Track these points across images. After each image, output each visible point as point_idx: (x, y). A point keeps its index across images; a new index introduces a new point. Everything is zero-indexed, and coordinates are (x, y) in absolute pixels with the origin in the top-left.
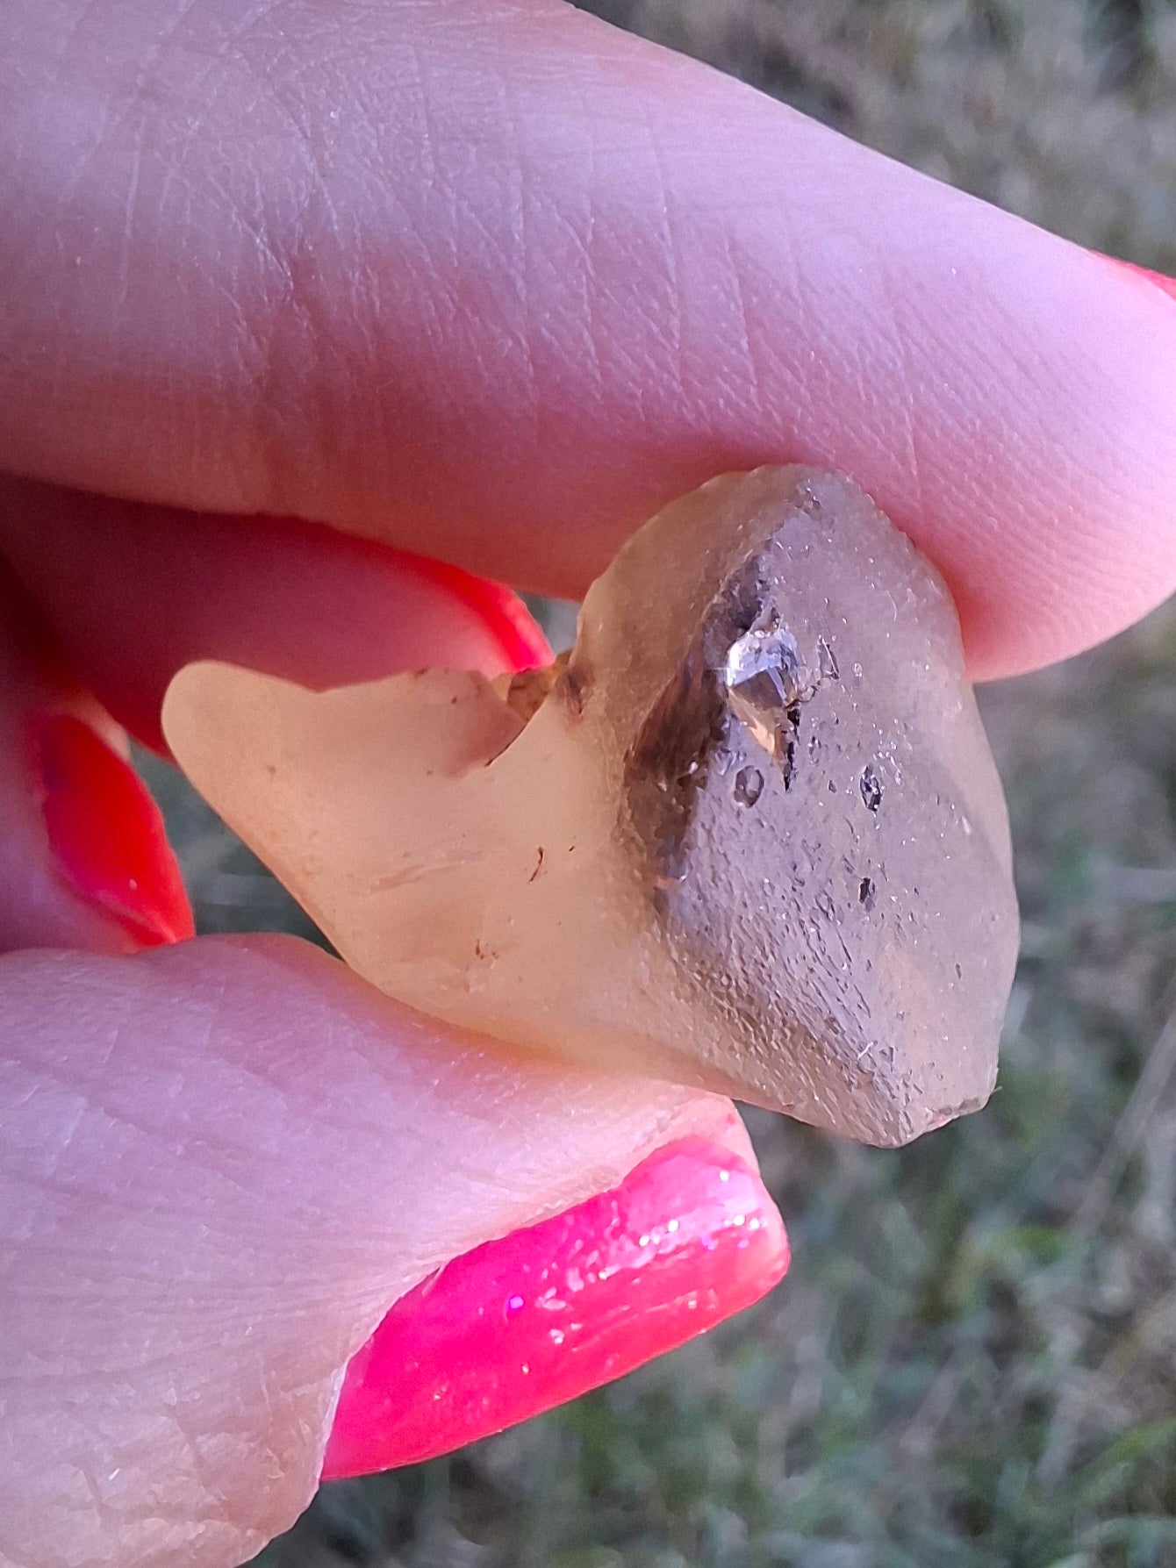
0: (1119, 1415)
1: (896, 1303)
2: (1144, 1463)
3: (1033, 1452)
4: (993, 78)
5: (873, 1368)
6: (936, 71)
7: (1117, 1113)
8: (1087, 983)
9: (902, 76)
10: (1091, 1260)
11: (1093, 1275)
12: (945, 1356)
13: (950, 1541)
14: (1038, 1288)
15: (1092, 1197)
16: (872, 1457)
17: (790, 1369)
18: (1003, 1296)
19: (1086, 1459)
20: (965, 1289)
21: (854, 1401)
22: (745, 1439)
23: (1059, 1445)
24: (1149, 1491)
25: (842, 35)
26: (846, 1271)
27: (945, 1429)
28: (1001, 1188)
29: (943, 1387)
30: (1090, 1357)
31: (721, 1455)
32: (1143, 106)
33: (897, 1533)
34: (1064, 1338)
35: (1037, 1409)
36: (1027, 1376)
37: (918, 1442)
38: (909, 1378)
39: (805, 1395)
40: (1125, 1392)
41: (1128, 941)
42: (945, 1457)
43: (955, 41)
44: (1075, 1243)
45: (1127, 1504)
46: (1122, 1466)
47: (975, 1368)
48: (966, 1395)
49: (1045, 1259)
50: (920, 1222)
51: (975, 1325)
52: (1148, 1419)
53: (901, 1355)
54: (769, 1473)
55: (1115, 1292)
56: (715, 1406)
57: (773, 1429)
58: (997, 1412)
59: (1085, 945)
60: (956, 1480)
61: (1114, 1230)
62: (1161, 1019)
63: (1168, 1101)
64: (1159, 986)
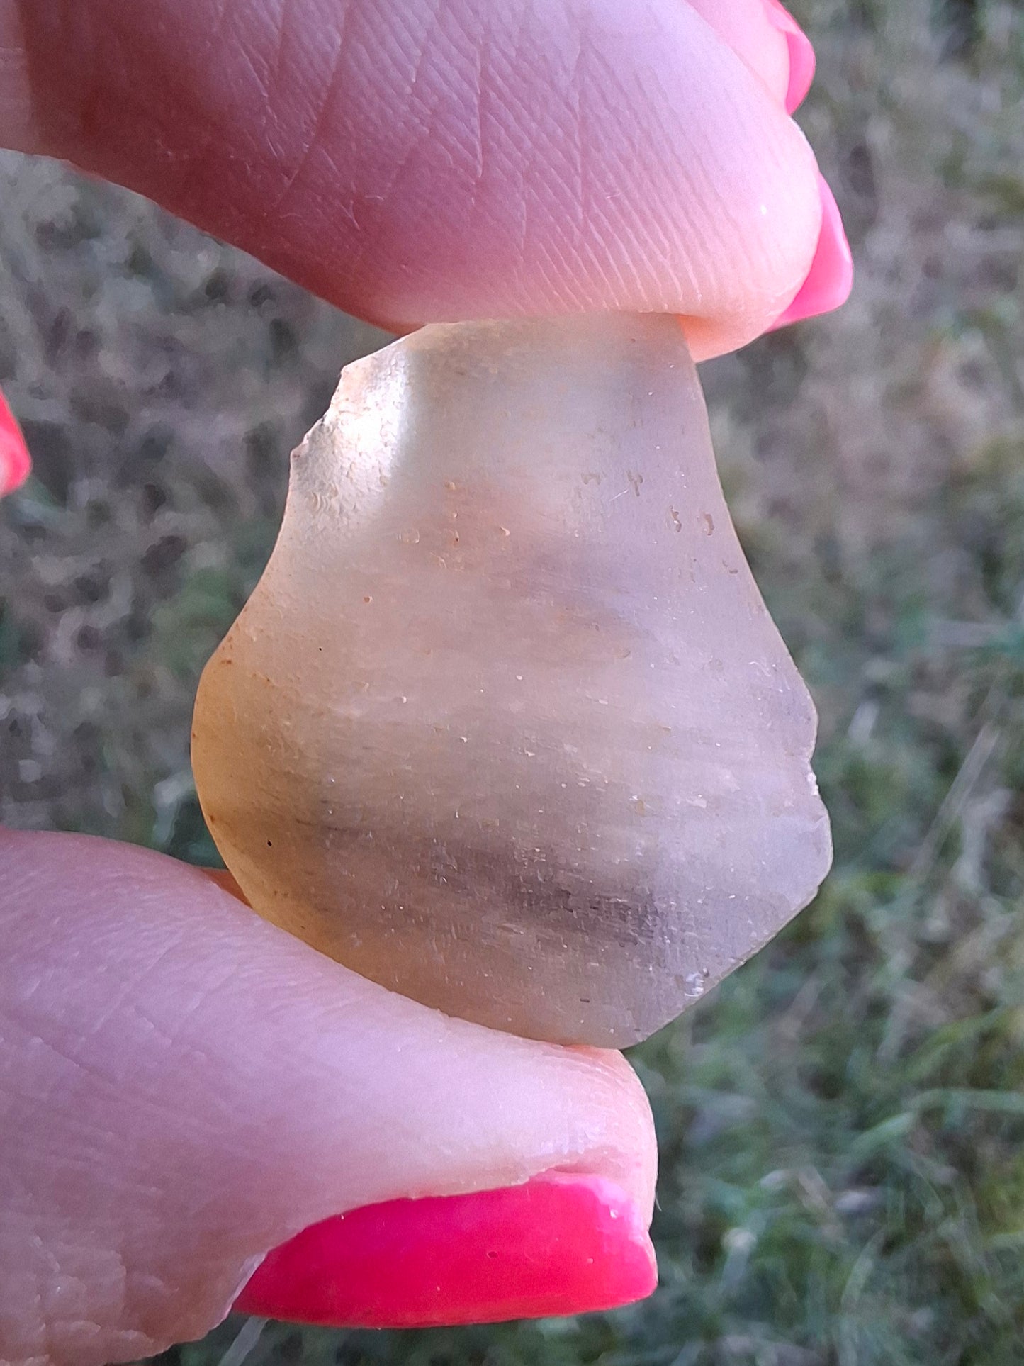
0: (937, 1016)
2: (955, 1049)
3: (875, 1041)
4: (864, 50)
7: (942, 796)
8: (921, 704)
10: (920, 902)
11: (921, 914)
12: (811, 967)
13: (809, 1101)
14: (880, 920)
15: (922, 857)
16: (758, 1037)
18: (855, 925)
19: (912, 1046)
20: (827, 917)
21: (744, 997)
23: (893, 1032)
24: (959, 1071)
27: (808, 1021)
29: (809, 991)
30: (917, 973)
32: (975, 71)
33: (774, 1091)
34: (898, 960)
35: (878, 1008)
36: (872, 984)
37: (790, 1027)
38: (784, 981)
40: (943, 999)
41: (952, 673)
42: (809, 1040)
44: (907, 887)
45: (943, 1079)
46: (940, 1050)
47: (834, 976)
48: (825, 997)
49: (884, 899)
51: (835, 945)
52: (958, 1019)
53: (779, 965)
54: (680, 1042)
55: (937, 924)
58: (848, 1009)
59: (921, 677)
60: (815, 1057)
61: (935, 884)
62: (975, 732)
63: (979, 791)
64: (975, 708)
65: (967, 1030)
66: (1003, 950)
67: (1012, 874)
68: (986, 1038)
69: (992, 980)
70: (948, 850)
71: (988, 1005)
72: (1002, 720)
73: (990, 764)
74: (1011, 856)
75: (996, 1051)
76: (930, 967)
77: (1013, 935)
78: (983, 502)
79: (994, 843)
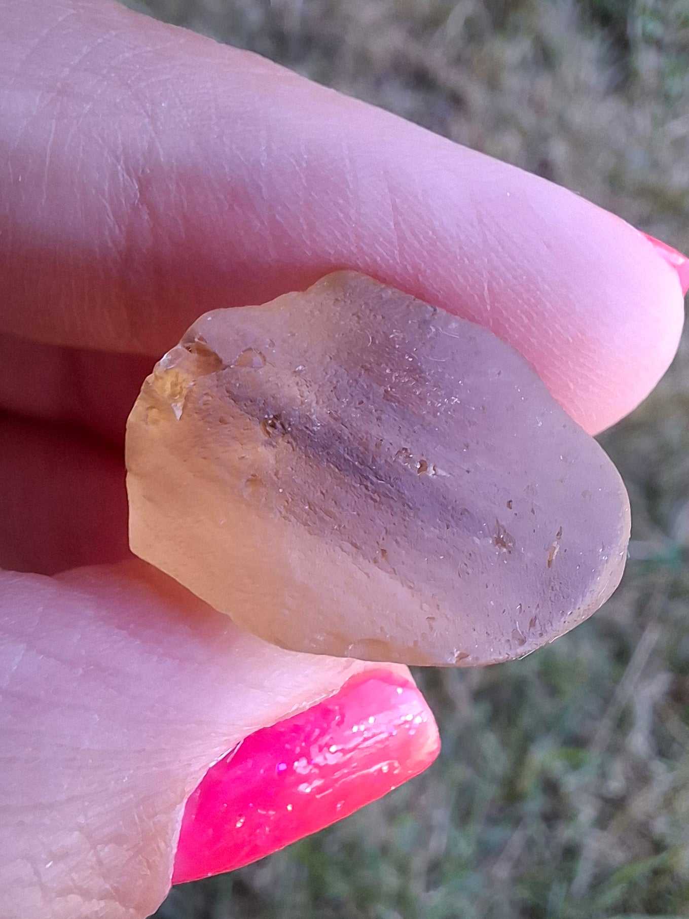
0: (618, 856)
1: (488, 792)
2: (633, 884)
3: (568, 877)
4: (544, 86)
5: (476, 828)
6: (513, 82)
7: (616, 681)
9: (493, 83)
10: (602, 766)
11: (603, 775)
12: (517, 821)
14: (571, 783)
15: (603, 729)
16: (475, 880)
17: (429, 828)
18: (551, 787)
19: (599, 881)
20: (529, 783)
21: (465, 848)
22: (403, 869)
23: (584, 873)
24: (635, 900)
25: (459, 61)
26: (460, 772)
27: (517, 864)
28: (548, 726)
29: (516, 839)
30: (602, 822)
31: (389, 879)
32: (631, 101)
34: (587, 812)
35: (571, 852)
36: (565, 833)
37: (502, 871)
38: (497, 834)
39: (437, 843)
40: (622, 842)
42: (517, 880)
43: (523, 64)
44: (593, 756)
45: (623, 908)
46: (620, 886)
47: (535, 829)
48: (530, 844)
49: (575, 766)
50: (504, 743)
51: (535, 804)
52: (635, 859)
53: (492, 821)
54: (416, 888)
55: (616, 785)
56: (385, 850)
57: (419, 863)
58: (547, 854)
60: (524, 893)
61: (615, 749)
62: (642, 627)
63: (647, 674)
64: (642, 608)
65: (642, 869)
66: (668, 802)
67: (673, 740)
68: (656, 873)
69: (660, 826)
70: (623, 723)
71: (658, 847)
72: (662, 619)
73: (655, 652)
74: (674, 725)
75: (665, 882)
76: (611, 817)
77: (676, 790)
78: (644, 444)
79: (658, 717)
